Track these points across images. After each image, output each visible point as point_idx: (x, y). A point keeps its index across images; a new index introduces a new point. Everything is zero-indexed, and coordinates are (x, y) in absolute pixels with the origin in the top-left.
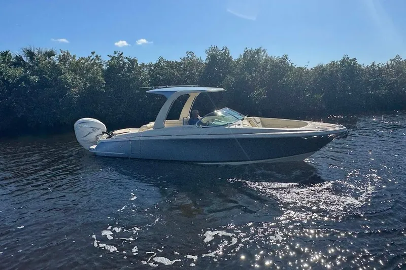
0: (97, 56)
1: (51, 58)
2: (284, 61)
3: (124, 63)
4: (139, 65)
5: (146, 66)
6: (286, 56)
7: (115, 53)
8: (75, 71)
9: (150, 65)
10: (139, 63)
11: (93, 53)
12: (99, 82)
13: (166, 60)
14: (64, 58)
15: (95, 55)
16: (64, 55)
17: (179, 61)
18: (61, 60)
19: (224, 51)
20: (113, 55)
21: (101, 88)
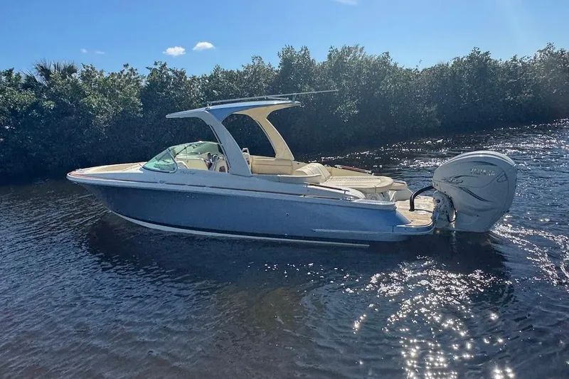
0: (131, 70)
1: (73, 75)
2: (384, 61)
3: (168, 77)
4: (188, 79)
5: (198, 79)
6: (387, 53)
7: (156, 64)
8: (103, 91)
9: (204, 78)
10: (189, 76)
11: (126, 66)
12: (134, 104)
13: (225, 70)
14: (88, 75)
15: (129, 68)
16: (88, 70)
17: (242, 70)
18: (83, 78)
19: (303, 52)
20: (154, 67)
21: (138, 112)
